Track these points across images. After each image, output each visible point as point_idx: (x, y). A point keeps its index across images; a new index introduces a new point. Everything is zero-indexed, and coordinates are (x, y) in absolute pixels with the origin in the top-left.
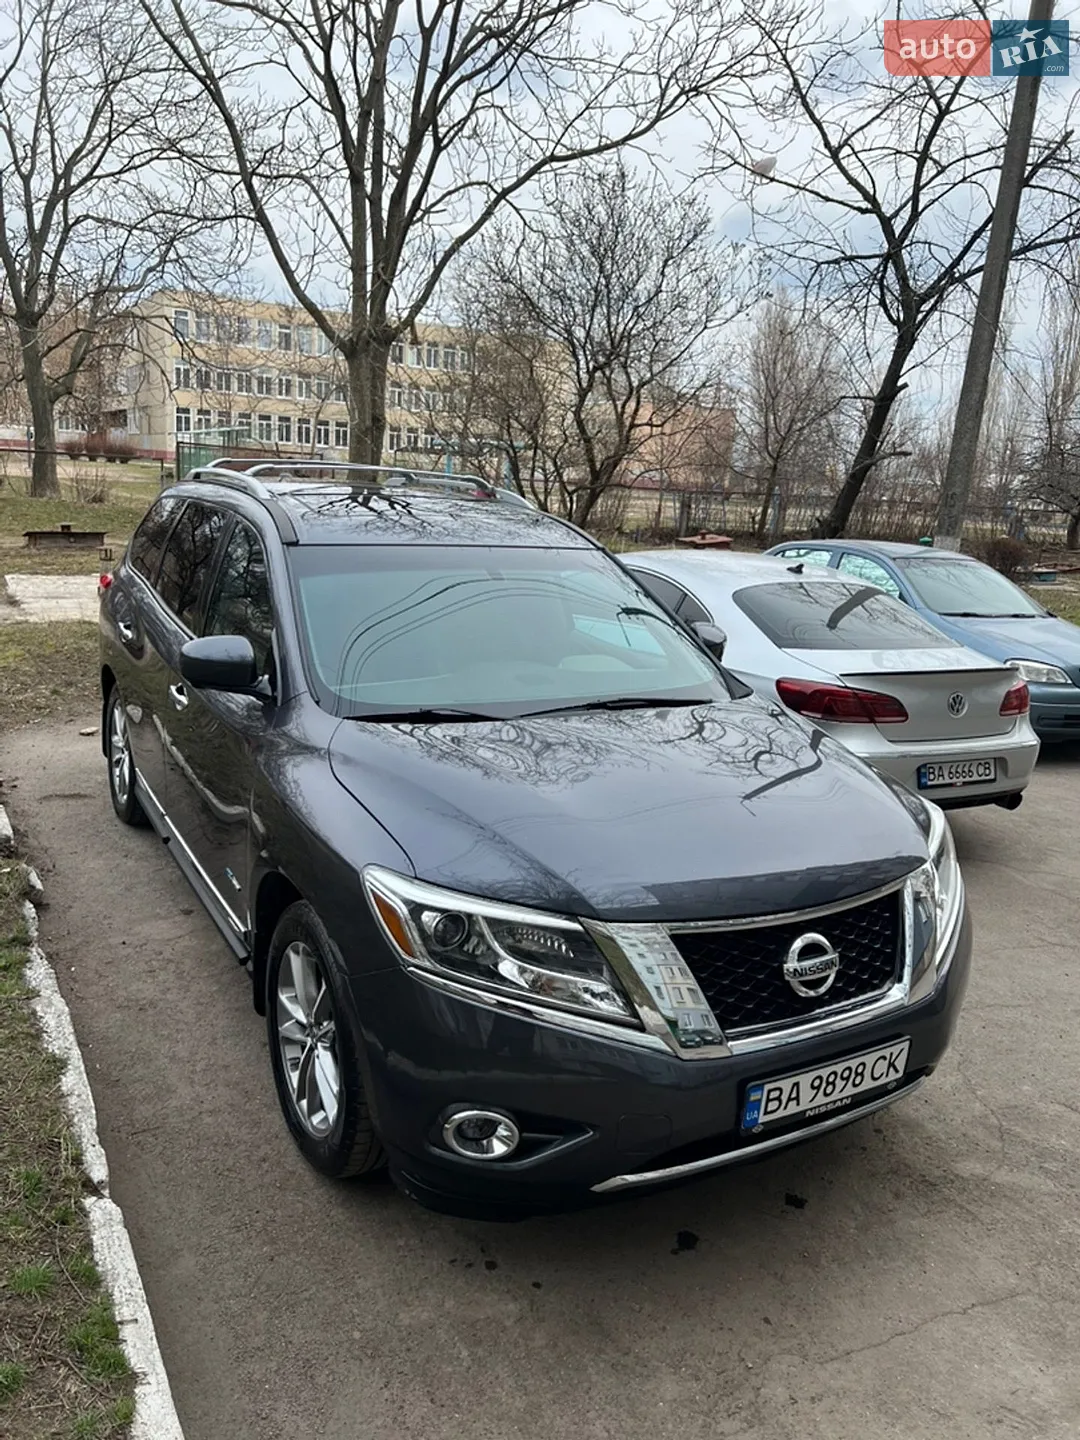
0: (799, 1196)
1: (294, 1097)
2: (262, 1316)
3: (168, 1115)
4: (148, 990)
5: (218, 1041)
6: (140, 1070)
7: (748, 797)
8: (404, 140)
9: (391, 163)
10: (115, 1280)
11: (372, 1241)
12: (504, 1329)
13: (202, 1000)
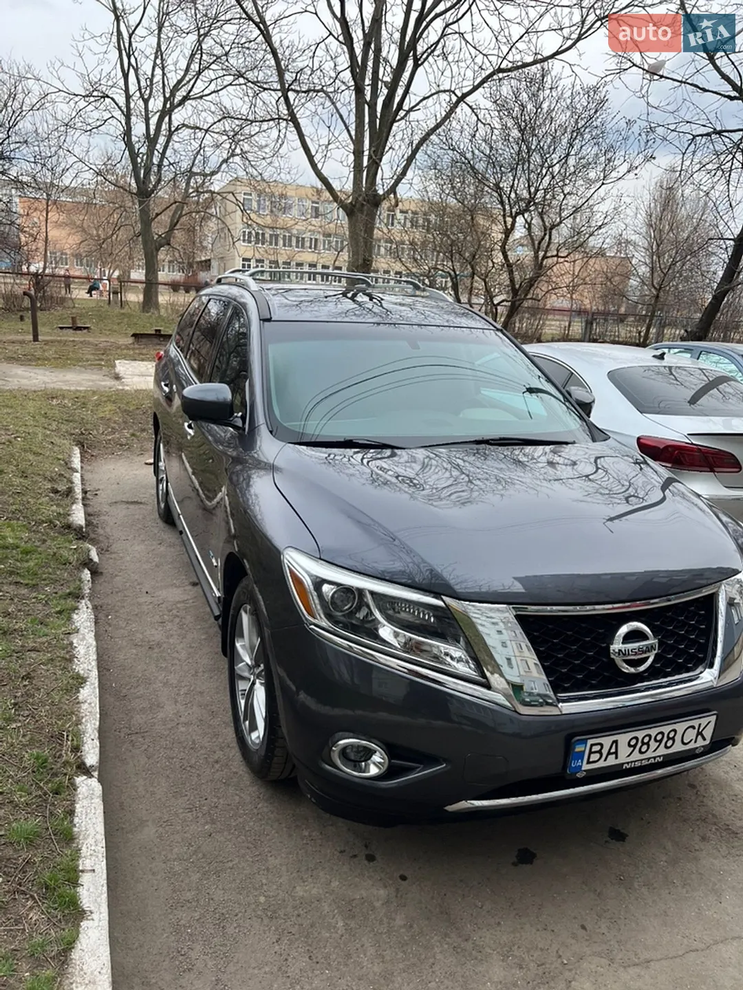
0: (622, 831)
1: (242, 718)
2: (195, 877)
3: (155, 724)
4: (156, 635)
5: (199, 674)
6: (141, 690)
7: (611, 519)
8: (394, 62)
9: (385, 79)
10: (85, 839)
11: (285, 829)
12: (374, 908)
13: (193, 645)
